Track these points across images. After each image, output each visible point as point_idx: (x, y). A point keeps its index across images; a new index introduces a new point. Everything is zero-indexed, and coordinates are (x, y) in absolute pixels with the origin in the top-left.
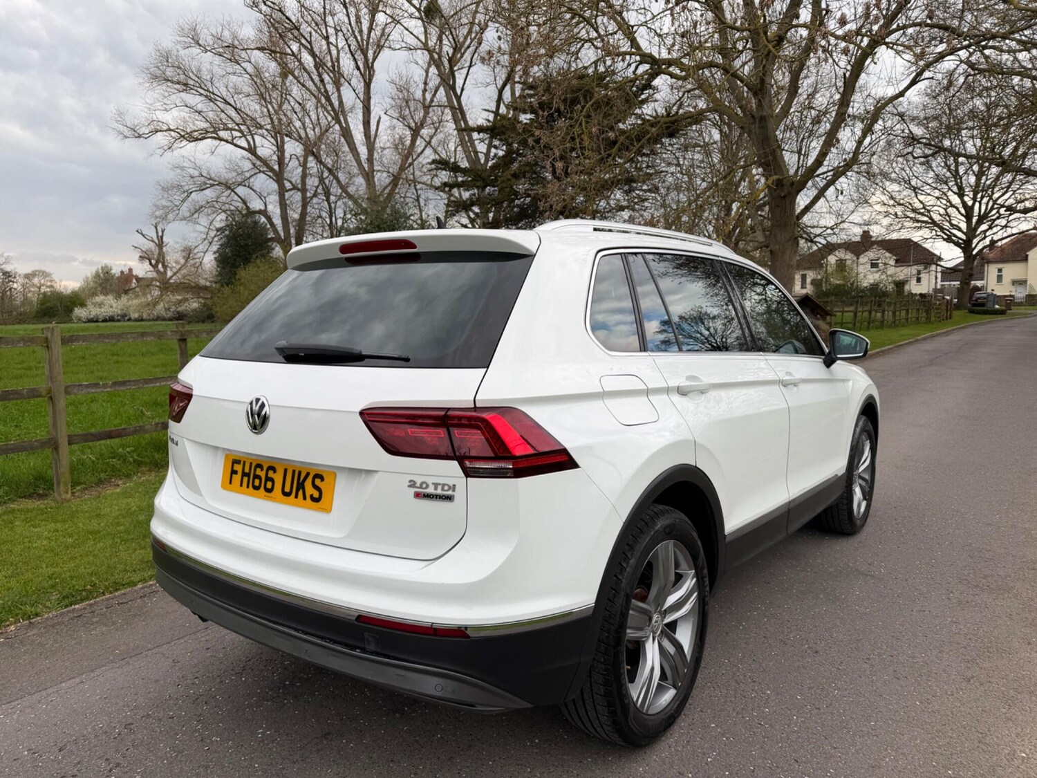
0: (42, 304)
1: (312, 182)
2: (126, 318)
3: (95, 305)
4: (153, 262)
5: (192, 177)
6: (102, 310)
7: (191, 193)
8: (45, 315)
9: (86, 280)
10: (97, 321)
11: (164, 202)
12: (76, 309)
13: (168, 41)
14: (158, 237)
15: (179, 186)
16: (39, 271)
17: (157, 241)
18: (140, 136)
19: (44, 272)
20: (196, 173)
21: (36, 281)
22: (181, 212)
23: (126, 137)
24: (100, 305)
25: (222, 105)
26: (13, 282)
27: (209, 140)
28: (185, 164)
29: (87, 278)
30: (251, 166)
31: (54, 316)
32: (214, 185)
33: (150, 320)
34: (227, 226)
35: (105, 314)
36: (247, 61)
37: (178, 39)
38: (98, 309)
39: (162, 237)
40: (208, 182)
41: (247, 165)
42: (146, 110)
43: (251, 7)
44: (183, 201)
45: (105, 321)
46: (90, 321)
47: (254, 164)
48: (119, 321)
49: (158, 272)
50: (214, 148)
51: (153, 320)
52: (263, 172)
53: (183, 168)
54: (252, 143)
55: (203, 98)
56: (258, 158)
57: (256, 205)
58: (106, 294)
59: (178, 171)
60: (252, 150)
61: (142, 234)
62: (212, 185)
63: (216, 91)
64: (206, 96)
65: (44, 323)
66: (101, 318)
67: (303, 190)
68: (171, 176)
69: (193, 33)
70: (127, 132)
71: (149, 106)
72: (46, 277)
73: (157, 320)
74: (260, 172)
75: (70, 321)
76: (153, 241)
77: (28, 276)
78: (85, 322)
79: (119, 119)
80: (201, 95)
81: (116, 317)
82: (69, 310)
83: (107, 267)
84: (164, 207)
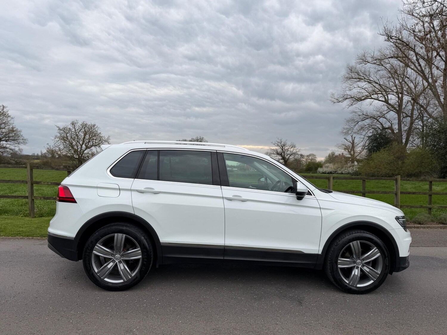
0: (308, 166)
1: (416, 113)
2: (336, 173)
3: (325, 167)
4: (350, 150)
5: (359, 115)
6: (328, 169)
7: (359, 122)
8: (308, 170)
9: (326, 157)
10: (325, 173)
11: (347, 127)
12: (319, 168)
13: (353, 63)
14: (352, 140)
15: (353, 120)
16: (312, 154)
17: (352, 142)
18: (340, 102)
19: (313, 154)
20: (361, 114)
21: (310, 158)
22: (354, 130)
23: (335, 103)
24: (327, 167)
25: (374, 84)
26: (303, 158)
27: (368, 99)
28: (356, 111)
29: (327, 157)
30: (387, 109)
31: (311, 171)
32: (369, 118)
33: (345, 174)
34: (373, 135)
35: (328, 171)
36: (388, 63)
37: (358, 61)
38: (326, 169)
39: (354, 140)
40: (366, 117)
41: (386, 108)
42: (342, 91)
43: (388, 41)
44: (355, 126)
45: (328, 173)
46: (323, 173)
47: (388, 107)
48: (333, 173)
49: (351, 154)
50: (371, 102)
51: (346, 174)
52: (392, 111)
53: (355, 112)
54: (387, 98)
55: (367, 83)
56: (390, 104)
57: (387, 125)
58: (330, 163)
59: (354, 113)
60: (386, 101)
61: (346, 139)
62: (368, 118)
63: (371, 79)
64: (368, 82)
65: (308, 173)
66: (327, 172)
67: (411, 117)
68: (350, 116)
69: (363, 57)
70: (335, 101)
71: (344, 90)
72: (314, 156)
73: (348, 174)
74: (391, 110)
75: (316, 173)
76: (350, 142)
77: (308, 156)
78: (321, 173)
79: (332, 96)
80: (366, 81)
81: (333, 172)
82: (317, 169)
83: (333, 152)
84: (347, 128)
